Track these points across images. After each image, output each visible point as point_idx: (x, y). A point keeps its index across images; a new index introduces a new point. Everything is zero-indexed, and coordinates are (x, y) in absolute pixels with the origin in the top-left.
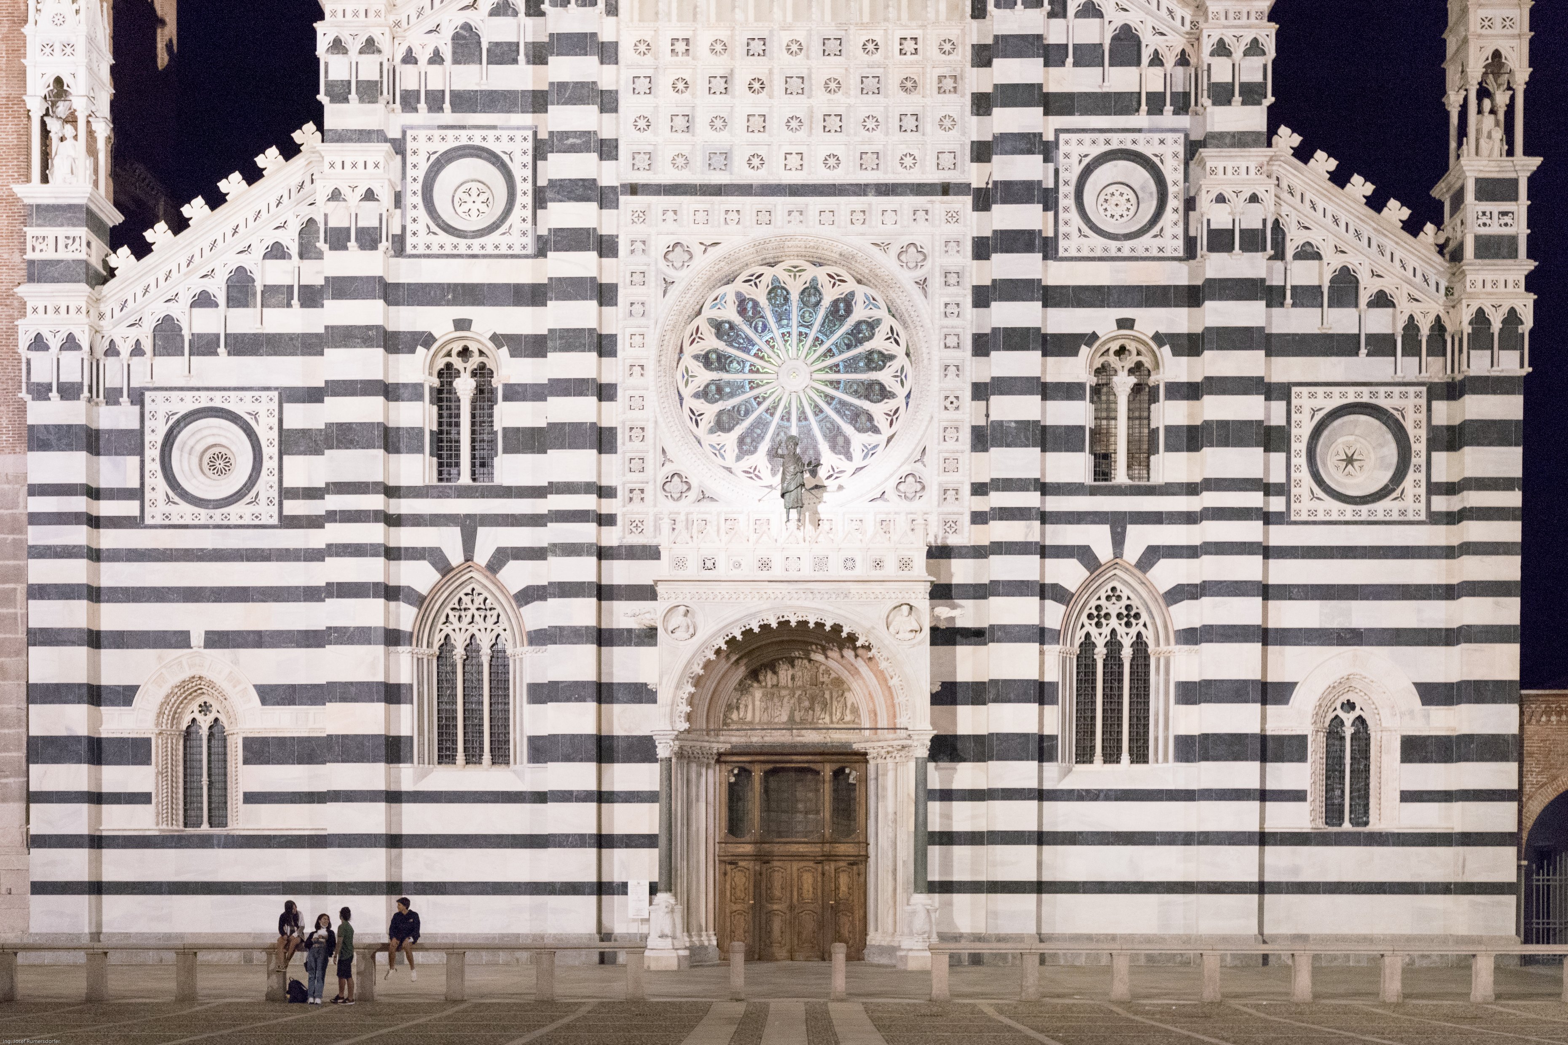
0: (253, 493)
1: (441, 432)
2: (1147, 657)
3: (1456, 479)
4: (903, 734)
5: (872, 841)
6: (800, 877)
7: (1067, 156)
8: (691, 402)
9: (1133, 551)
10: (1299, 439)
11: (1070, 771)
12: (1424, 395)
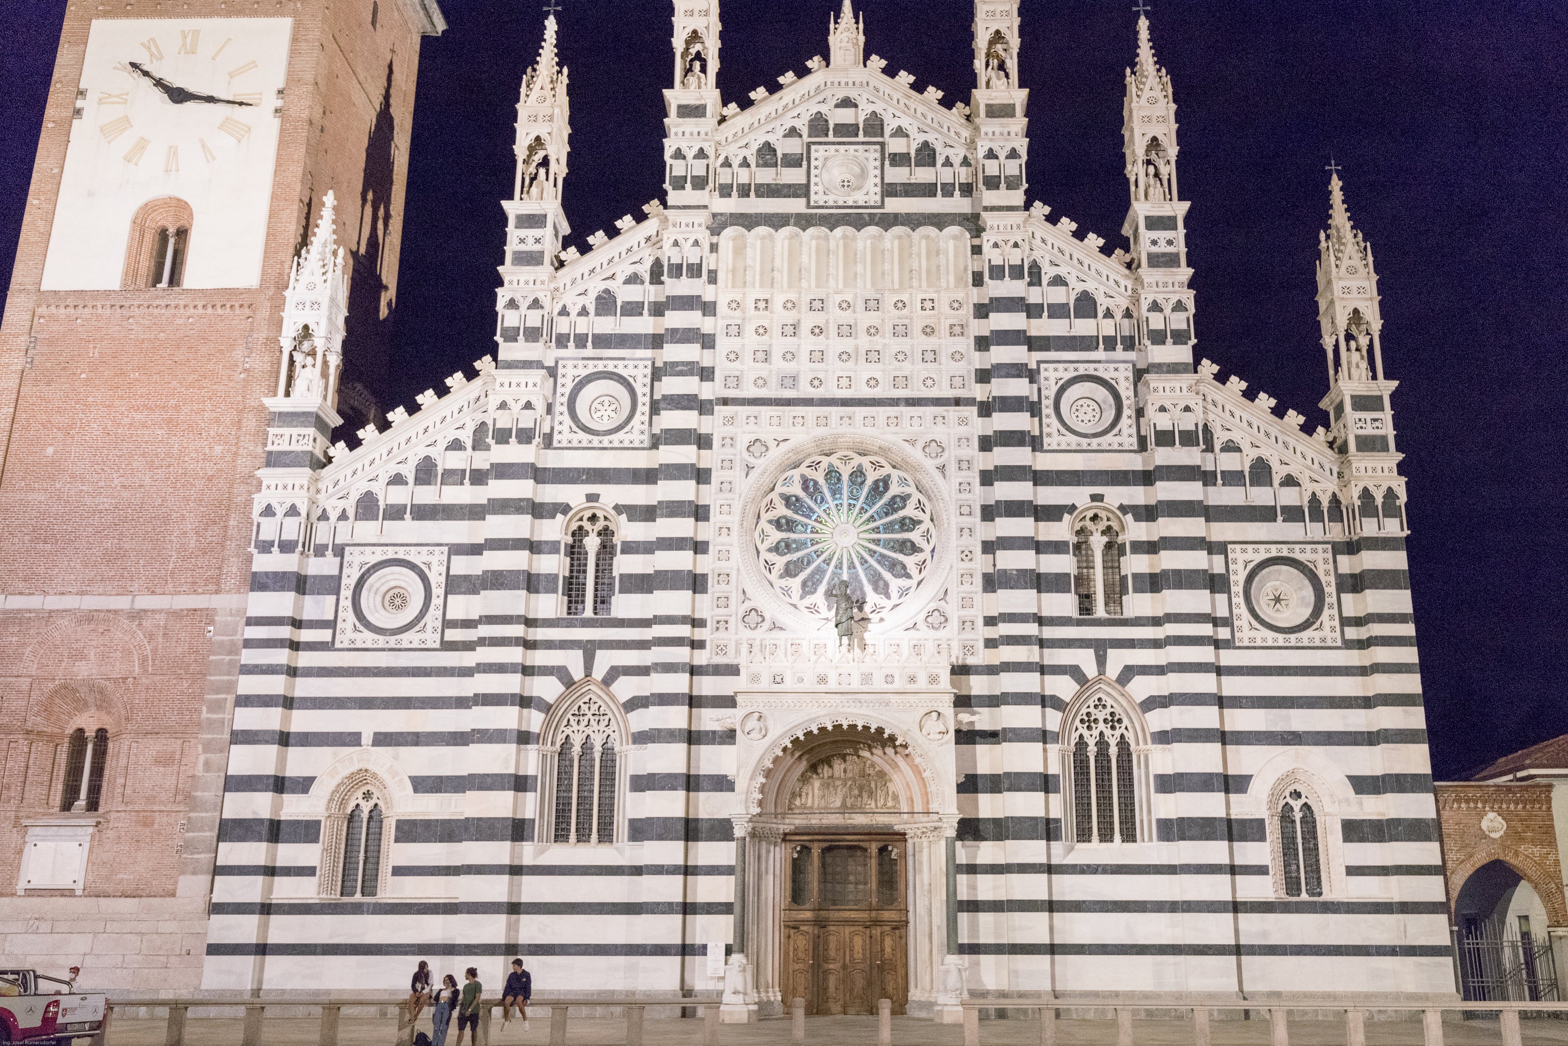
0: (422, 624)
1: (571, 577)
2: (1129, 755)
3: (1362, 614)
4: (935, 817)
5: (911, 908)
6: (851, 941)
7: (1046, 379)
8: (765, 555)
9: (1113, 670)
10: (1236, 584)
11: (1072, 848)
12: (1330, 550)
